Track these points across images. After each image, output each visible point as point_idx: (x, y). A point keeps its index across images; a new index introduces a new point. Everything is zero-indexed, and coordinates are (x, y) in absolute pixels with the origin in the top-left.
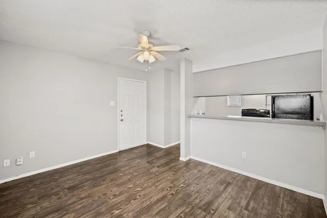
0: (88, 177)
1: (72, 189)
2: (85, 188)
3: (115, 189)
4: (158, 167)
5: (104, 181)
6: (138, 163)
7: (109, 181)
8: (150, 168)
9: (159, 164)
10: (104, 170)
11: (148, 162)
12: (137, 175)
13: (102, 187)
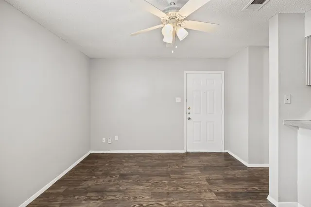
0: (141, 170)
1: (123, 176)
2: (129, 181)
3: (147, 197)
4: (217, 194)
5: (147, 181)
6: (195, 175)
7: (150, 184)
8: (205, 191)
9: (221, 190)
10: (157, 168)
11: (208, 180)
12: (181, 192)
13: (141, 188)
